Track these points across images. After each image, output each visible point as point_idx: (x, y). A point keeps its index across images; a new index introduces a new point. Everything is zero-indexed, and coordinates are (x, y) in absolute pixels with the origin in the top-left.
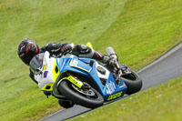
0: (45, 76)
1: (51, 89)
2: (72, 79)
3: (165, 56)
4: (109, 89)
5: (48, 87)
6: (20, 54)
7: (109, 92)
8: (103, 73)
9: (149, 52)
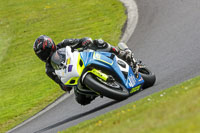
0: (70, 70)
1: (76, 83)
2: (96, 72)
3: (52, 106)
4: (131, 82)
5: (73, 82)
6: (36, 51)
7: (131, 85)
8: (124, 66)
9: (35, 101)
